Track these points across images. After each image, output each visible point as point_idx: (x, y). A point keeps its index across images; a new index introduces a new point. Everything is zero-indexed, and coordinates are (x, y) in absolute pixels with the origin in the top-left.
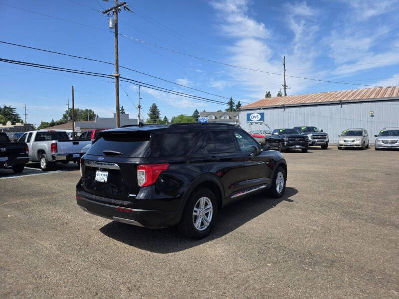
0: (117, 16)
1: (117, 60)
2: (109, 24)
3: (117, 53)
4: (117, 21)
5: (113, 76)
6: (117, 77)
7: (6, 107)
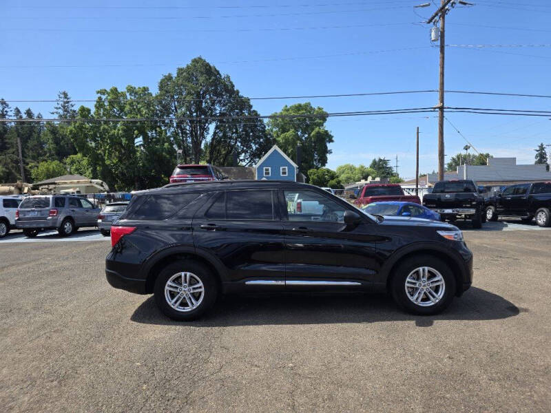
0: (444, 22)
1: (442, 84)
2: (431, 35)
3: (442, 74)
4: (443, 28)
5: (435, 108)
6: (442, 109)
7: (380, 160)
